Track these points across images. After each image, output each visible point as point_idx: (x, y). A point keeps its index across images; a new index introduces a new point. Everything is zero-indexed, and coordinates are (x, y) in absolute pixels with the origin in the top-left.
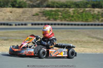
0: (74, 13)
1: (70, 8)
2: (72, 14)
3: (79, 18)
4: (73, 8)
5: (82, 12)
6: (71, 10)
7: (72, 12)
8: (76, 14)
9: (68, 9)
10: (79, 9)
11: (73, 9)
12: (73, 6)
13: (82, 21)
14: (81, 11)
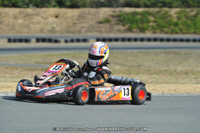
0: (179, 18)
1: (171, 7)
2: (175, 20)
3: (189, 26)
4: (177, 7)
5: (195, 16)
6: (173, 12)
7: (174, 16)
8: (184, 19)
9: (167, 9)
10: (188, 10)
11: (178, 10)
12: (176, 3)
13: (195, 33)
14: (193, 13)
